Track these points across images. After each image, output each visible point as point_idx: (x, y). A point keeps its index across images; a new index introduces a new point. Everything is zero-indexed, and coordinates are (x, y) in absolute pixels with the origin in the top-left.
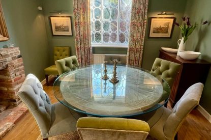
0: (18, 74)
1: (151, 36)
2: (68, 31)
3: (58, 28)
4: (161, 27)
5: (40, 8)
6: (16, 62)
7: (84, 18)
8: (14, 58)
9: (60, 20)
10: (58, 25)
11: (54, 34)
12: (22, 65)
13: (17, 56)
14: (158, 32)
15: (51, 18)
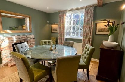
0: (31, 45)
1: (97, 33)
2: (57, 30)
3: (53, 29)
4: (104, 28)
5: (48, 22)
6: (32, 40)
7: (62, 25)
8: (31, 39)
9: (54, 26)
10: (54, 28)
11: (52, 32)
12: (34, 42)
13: (33, 38)
14: (102, 31)
15: (52, 26)
